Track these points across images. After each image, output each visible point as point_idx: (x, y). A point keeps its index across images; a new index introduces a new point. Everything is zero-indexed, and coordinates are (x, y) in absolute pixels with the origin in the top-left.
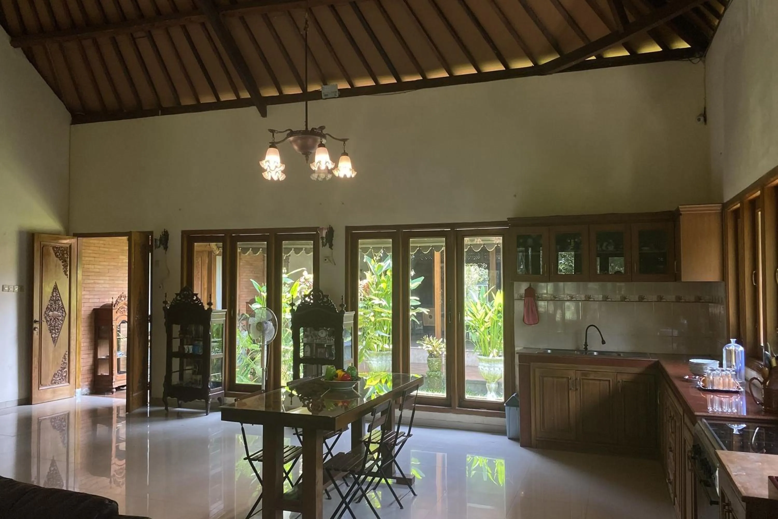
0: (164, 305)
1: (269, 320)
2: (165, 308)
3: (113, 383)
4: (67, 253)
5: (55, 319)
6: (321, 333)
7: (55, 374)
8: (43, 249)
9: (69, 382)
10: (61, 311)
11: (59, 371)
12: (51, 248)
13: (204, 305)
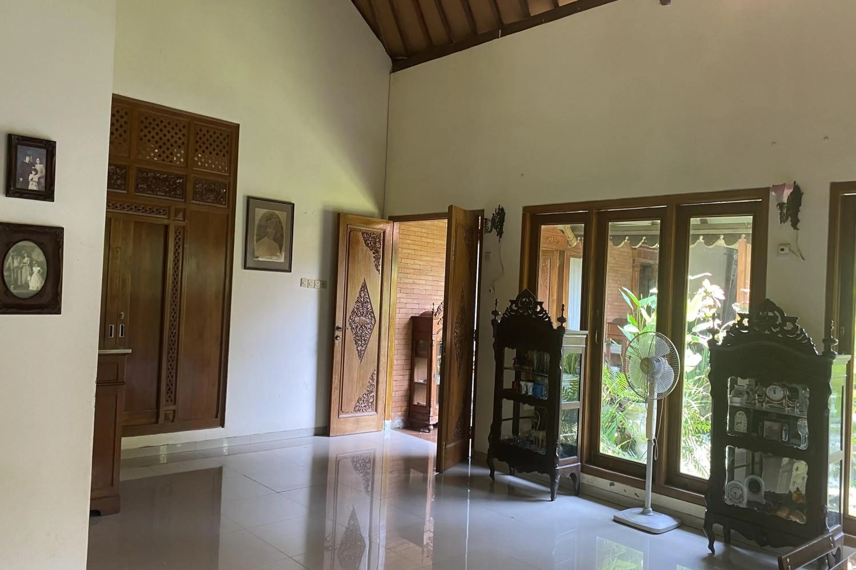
0: (493, 317)
1: (664, 356)
2: (494, 321)
3: (430, 418)
4: (379, 242)
5: (362, 327)
6: (772, 391)
7: (360, 399)
8: (350, 233)
9: (376, 411)
10: (370, 317)
11: (364, 395)
12: (360, 234)
13: (552, 321)
